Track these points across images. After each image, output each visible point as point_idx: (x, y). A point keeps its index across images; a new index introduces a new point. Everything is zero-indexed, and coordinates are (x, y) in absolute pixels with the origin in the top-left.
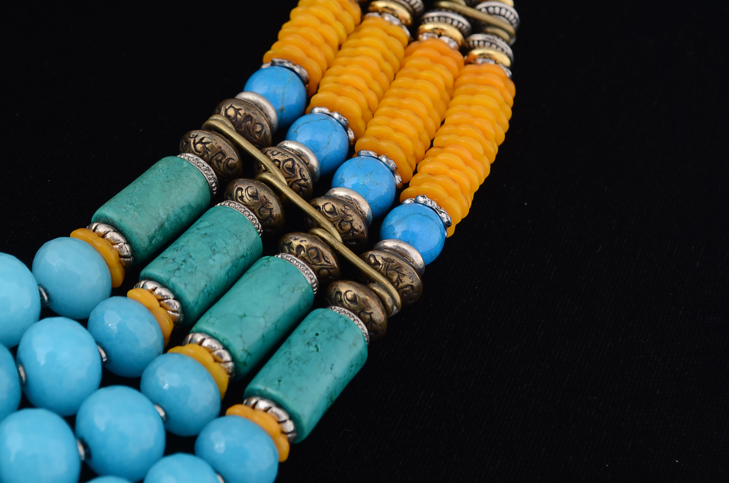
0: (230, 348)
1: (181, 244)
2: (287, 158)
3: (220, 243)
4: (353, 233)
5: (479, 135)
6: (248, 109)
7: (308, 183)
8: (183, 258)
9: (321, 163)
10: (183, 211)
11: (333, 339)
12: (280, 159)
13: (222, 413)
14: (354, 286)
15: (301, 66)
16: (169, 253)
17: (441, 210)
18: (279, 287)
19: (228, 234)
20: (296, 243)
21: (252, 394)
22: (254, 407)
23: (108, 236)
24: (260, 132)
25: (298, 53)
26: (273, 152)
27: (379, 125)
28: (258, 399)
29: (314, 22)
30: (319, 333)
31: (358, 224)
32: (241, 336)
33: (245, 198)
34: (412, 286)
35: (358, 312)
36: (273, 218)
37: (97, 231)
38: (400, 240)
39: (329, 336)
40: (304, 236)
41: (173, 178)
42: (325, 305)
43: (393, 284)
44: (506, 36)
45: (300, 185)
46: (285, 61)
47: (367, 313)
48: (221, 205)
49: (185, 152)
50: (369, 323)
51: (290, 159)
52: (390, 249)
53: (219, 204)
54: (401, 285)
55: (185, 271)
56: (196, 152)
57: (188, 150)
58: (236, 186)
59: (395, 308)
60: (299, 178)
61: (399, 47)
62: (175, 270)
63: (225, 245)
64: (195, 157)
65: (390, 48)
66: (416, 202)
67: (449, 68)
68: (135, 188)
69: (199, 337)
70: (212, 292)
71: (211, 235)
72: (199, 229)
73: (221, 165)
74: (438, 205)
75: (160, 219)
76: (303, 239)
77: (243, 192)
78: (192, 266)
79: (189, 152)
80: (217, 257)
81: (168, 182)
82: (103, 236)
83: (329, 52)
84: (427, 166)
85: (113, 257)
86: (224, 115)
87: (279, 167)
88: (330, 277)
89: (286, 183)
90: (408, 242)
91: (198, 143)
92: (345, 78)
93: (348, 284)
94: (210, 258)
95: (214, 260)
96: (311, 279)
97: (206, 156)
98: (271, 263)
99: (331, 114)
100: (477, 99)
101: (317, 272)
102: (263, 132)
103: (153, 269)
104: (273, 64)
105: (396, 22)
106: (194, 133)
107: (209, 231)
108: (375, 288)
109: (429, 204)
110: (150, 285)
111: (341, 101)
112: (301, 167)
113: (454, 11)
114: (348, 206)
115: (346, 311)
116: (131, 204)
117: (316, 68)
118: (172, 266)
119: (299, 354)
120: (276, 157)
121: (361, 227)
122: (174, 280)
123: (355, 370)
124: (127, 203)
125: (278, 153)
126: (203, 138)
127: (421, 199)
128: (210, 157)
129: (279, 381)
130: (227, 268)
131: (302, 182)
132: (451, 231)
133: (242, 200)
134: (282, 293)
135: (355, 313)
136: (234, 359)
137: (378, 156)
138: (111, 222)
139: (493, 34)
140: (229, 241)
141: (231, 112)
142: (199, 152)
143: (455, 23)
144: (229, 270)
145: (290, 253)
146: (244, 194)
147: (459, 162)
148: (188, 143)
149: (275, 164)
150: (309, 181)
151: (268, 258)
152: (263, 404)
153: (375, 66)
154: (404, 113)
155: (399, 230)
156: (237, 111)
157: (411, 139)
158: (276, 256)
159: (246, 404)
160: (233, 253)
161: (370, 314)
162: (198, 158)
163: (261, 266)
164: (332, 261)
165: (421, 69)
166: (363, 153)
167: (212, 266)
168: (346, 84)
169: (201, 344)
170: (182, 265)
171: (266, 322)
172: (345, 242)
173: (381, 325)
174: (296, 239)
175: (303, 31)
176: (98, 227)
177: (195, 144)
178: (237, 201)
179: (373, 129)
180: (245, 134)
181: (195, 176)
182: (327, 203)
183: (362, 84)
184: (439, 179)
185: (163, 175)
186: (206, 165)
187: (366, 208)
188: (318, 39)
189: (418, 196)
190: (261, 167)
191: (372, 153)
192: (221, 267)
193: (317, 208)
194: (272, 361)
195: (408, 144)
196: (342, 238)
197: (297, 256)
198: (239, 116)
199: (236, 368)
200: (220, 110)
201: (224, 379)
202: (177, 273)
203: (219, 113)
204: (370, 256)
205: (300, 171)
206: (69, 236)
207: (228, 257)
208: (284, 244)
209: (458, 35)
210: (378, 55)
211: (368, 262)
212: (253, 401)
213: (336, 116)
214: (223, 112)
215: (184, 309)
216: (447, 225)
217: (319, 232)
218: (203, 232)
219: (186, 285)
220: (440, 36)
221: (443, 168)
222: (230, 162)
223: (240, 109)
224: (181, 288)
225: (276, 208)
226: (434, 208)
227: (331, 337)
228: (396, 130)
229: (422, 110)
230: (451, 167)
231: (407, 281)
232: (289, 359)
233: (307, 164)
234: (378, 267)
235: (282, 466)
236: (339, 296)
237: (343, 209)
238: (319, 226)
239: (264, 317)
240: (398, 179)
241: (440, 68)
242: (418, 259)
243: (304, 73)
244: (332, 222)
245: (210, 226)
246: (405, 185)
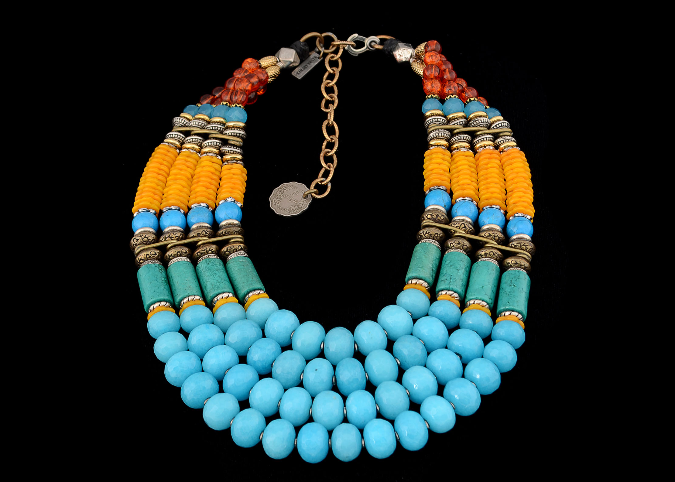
0: (484, 300)
1: (445, 273)
2: (461, 224)
3: (458, 266)
4: (500, 240)
5: (523, 180)
6: (435, 212)
7: (473, 229)
8: (449, 277)
9: (472, 219)
10: (436, 262)
11: (517, 280)
12: (458, 225)
13: (494, 324)
14: (513, 258)
15: (442, 186)
16: (441, 278)
17: (526, 215)
18: (488, 271)
19: (458, 261)
20: (483, 253)
21: (501, 313)
22: (504, 315)
23: (418, 283)
24: (444, 219)
25: (438, 181)
26: (454, 224)
27: (484, 194)
28: (505, 312)
29: (436, 166)
30: (511, 280)
31: (501, 235)
32: (486, 294)
33: (455, 246)
34: (532, 248)
35: (519, 266)
36: (469, 248)
37: (412, 283)
38: (518, 234)
39: (516, 280)
40: (485, 249)
41: (427, 251)
42: (505, 270)
43: (525, 251)
44: (509, 134)
45: (470, 231)
46: (435, 187)
47: (523, 265)
48: (447, 253)
49: (421, 240)
50: (525, 268)
51: (462, 224)
52: (516, 239)
53: (446, 253)
54: (528, 250)
55: (453, 281)
56: (427, 238)
57: (422, 238)
58: (449, 243)
59: (530, 259)
60: (469, 228)
61: (472, 159)
62: (450, 283)
63: (460, 266)
64: (428, 240)
65: (470, 162)
66: (515, 217)
67: (496, 158)
68: (416, 261)
69: (472, 302)
70: (465, 285)
71: (453, 265)
72: (447, 265)
73: (438, 238)
74: (524, 214)
75: (431, 268)
76: (485, 250)
77: (453, 244)
78: (454, 279)
79: (423, 239)
80: (460, 271)
81: (426, 253)
82: (416, 284)
83: (448, 174)
84: (511, 201)
85: (425, 290)
86: (427, 219)
87: (459, 228)
88: (501, 259)
89: (465, 233)
90: (521, 233)
91: (426, 234)
92: (461, 182)
93: (510, 258)
94: (458, 273)
95: (460, 273)
96: (496, 263)
97: (431, 237)
98: (480, 264)
99: (464, 199)
100: (514, 165)
101: (496, 260)
102: (445, 218)
103: (440, 286)
104: (430, 190)
105: (465, 150)
106: (421, 232)
107: (451, 264)
108: (520, 255)
109: (520, 215)
110: (444, 292)
111: (466, 192)
112: (468, 224)
113: (485, 134)
114: (494, 230)
115: (515, 268)
116: (419, 267)
117: (447, 184)
118: (448, 282)
119: (509, 290)
120: (456, 225)
121: (502, 236)
122: (451, 287)
123: (529, 287)
124: (417, 268)
125: (457, 223)
126: (427, 231)
127: (516, 215)
128: (433, 237)
129: (509, 303)
130: (465, 274)
131: (470, 230)
132: (532, 221)
133: (454, 247)
134: (490, 273)
135: (519, 268)
136: (488, 304)
137: (491, 206)
138: (415, 277)
139: (504, 136)
140: (460, 264)
141: (429, 216)
142: (428, 237)
143: (488, 139)
144: (466, 274)
145: (482, 257)
146: (454, 245)
147: (522, 194)
148: (421, 236)
149: (458, 228)
150: (473, 228)
151: (477, 263)
152: (507, 313)
153: (469, 172)
154: (491, 185)
155: (515, 230)
156: (431, 215)
157: (499, 194)
158: (478, 261)
159: (501, 316)
160: (464, 267)
161: (524, 265)
162: (429, 239)
163: (476, 267)
164: (500, 253)
165: (487, 164)
166: (484, 208)
167: (460, 275)
168: (463, 185)
169: (474, 303)
170: (450, 280)
171: (491, 286)
172: (499, 244)
173: (529, 268)
174: (482, 252)
175: (434, 171)
176: (412, 281)
177: (424, 235)
178: (452, 248)
179: (482, 198)
180: (439, 222)
181: (433, 247)
182: (485, 233)
183: (469, 182)
184: (518, 204)
185: (423, 252)
186: (433, 240)
187: (498, 228)
188: (442, 172)
189: (515, 214)
190: (452, 232)
191: (488, 206)
192: (463, 274)
193: (482, 236)
194: (500, 298)
195: (499, 196)
196: (497, 243)
197: (486, 257)
198: (433, 217)
199: (489, 306)
200: (424, 218)
201: (489, 311)
202: (451, 283)
203: (424, 219)
204: (511, 245)
205: (468, 226)
206: (403, 290)
207: (463, 270)
208: (478, 255)
209: (491, 143)
210: (467, 167)
211: (512, 247)
212: (503, 314)
213: (467, 198)
214: (425, 218)
215: (459, 295)
216: (530, 220)
217: (488, 245)
218: (450, 265)
219: (456, 286)
220: (485, 147)
221: (518, 199)
222: (441, 235)
223: (433, 214)
224: (455, 288)
225: (467, 244)
226: (523, 216)
227: (517, 279)
228: (492, 193)
229: (497, 180)
230: (520, 197)
231: (529, 247)
232: (507, 294)
233: (468, 222)
234: (516, 247)
235: (525, 330)
236: (509, 264)
237: (493, 233)
238: (486, 243)
239: (489, 284)
240: (502, 211)
241: (494, 160)
242: (529, 238)
243: (444, 188)
244: (491, 239)
245: (450, 262)
246: (506, 213)
